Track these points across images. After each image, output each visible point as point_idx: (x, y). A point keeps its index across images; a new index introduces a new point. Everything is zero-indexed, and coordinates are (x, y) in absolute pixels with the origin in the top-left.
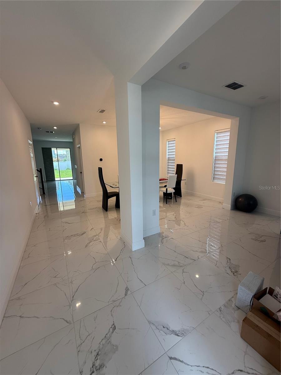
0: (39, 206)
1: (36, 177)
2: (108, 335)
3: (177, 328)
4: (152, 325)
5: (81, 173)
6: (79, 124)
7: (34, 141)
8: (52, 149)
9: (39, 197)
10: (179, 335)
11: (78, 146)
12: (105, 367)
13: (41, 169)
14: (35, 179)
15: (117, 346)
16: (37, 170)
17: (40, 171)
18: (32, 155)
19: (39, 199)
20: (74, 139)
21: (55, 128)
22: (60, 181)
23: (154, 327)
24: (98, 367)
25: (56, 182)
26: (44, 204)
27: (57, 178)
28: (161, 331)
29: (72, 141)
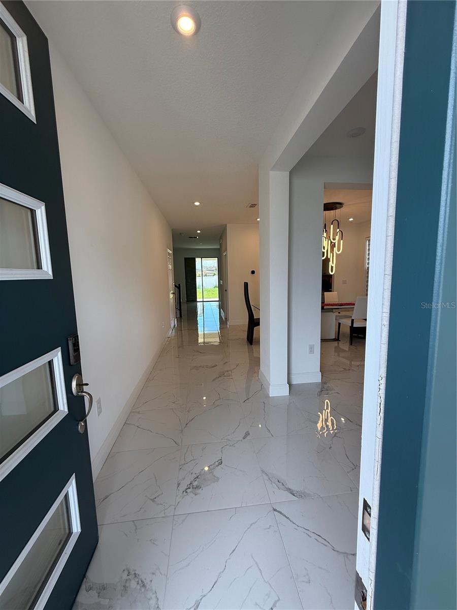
0: (173, 330)
1: (173, 293)
2: (212, 467)
3: (295, 488)
4: (264, 476)
5: (226, 290)
6: (226, 225)
7: (175, 250)
8: (196, 259)
9: (174, 320)
10: (295, 495)
11: (224, 254)
12: (201, 489)
13: (179, 285)
14: (171, 296)
15: (218, 479)
16: (175, 286)
17: (178, 287)
18: (170, 267)
19: (173, 322)
20: (221, 245)
21: (199, 232)
22: (202, 303)
23: (266, 477)
24: (195, 487)
25: (198, 303)
26: (179, 329)
27: (199, 298)
28: (273, 484)
29: (219, 247)
